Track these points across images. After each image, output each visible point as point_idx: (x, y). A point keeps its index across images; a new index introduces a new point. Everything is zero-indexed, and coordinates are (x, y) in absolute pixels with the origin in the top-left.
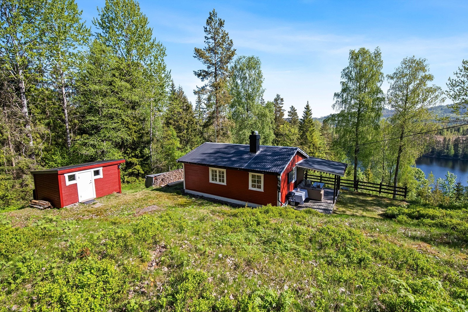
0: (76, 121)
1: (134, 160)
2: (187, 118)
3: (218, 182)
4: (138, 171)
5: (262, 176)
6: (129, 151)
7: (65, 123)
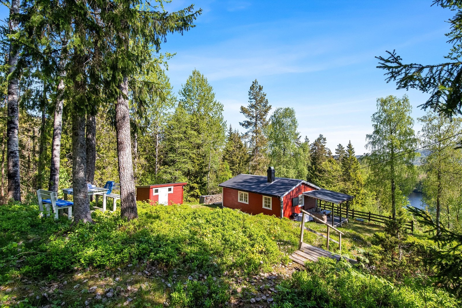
0: (162, 156)
1: (195, 185)
2: (239, 155)
3: (243, 202)
4: (197, 193)
5: (271, 198)
6: (193, 178)
7: (156, 157)
